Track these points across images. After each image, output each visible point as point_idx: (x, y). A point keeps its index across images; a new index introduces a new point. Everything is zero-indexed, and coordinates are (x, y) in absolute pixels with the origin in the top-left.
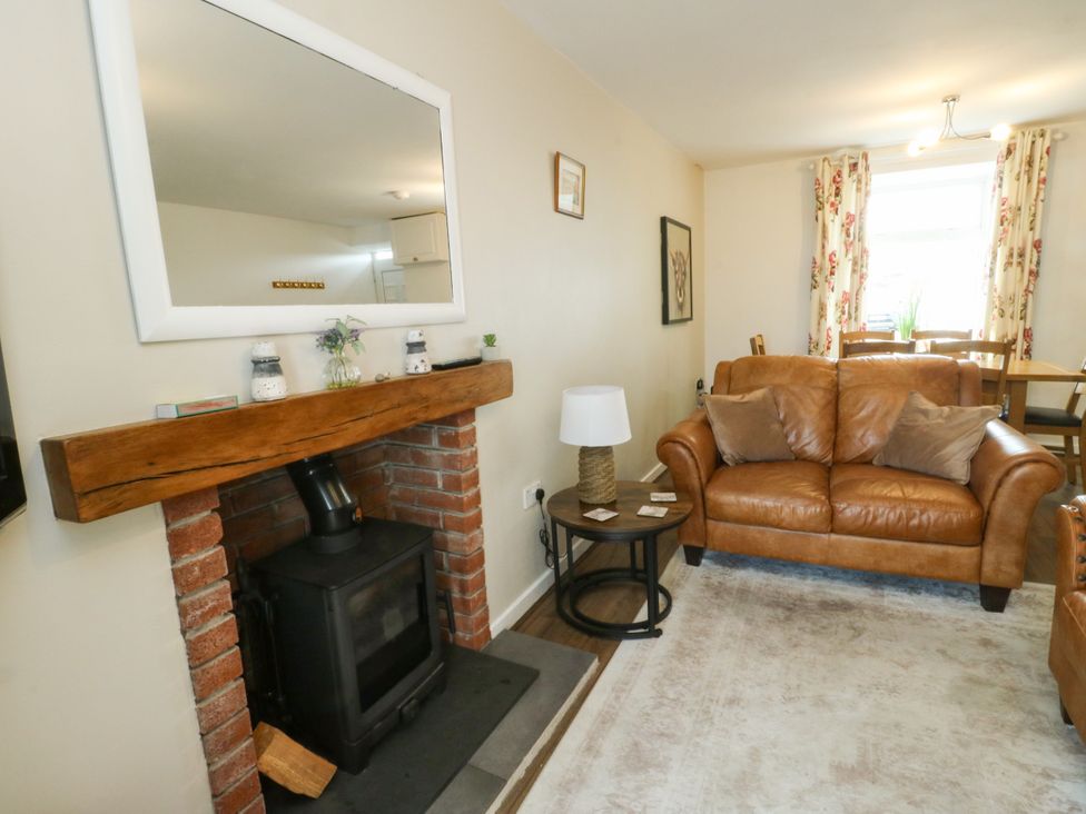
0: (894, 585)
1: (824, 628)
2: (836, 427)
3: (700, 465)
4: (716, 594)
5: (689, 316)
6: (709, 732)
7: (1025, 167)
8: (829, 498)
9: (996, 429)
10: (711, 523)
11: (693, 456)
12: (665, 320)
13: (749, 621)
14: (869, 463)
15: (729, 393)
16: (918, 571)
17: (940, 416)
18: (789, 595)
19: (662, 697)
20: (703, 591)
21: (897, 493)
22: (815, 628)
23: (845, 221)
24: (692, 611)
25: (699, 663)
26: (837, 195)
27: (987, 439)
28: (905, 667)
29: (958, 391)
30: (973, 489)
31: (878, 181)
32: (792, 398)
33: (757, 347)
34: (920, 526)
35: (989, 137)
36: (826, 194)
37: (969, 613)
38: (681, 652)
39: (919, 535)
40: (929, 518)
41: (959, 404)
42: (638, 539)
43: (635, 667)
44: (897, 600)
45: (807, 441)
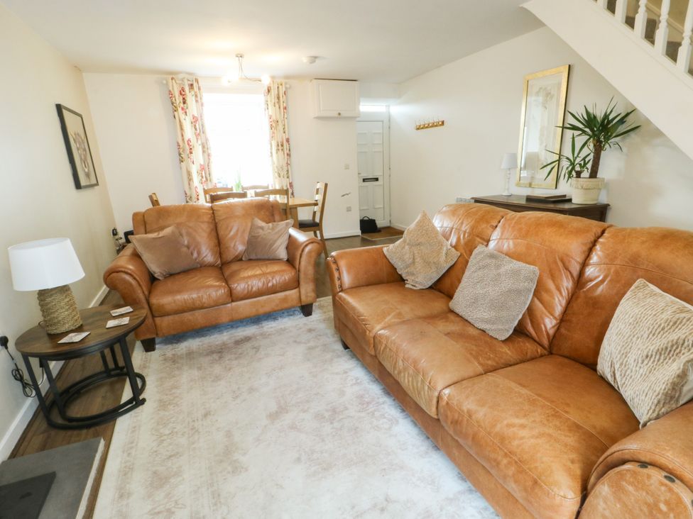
0: (265, 320)
1: (241, 354)
2: (219, 243)
3: (141, 283)
4: (174, 362)
5: (95, 182)
6: (198, 439)
7: (277, 101)
8: (227, 283)
9: (293, 232)
10: (158, 320)
11: (135, 278)
12: (78, 186)
13: (199, 368)
14: (241, 260)
15: (146, 233)
16: (276, 309)
17: (269, 229)
18: (217, 345)
19: (161, 436)
20: (164, 364)
21: (259, 272)
22: (236, 356)
23: (193, 121)
24: (161, 378)
25: (177, 405)
26: (184, 103)
27: (290, 236)
28: (283, 355)
29: (273, 215)
30: (290, 262)
31: (206, 97)
32: (190, 230)
33: (155, 202)
34: (273, 285)
35: (260, 81)
36: (178, 102)
37: (299, 320)
38: (163, 405)
39: (273, 291)
40: (276, 280)
41: (274, 221)
42: (115, 343)
43: (134, 429)
44: (269, 326)
45: (204, 255)
